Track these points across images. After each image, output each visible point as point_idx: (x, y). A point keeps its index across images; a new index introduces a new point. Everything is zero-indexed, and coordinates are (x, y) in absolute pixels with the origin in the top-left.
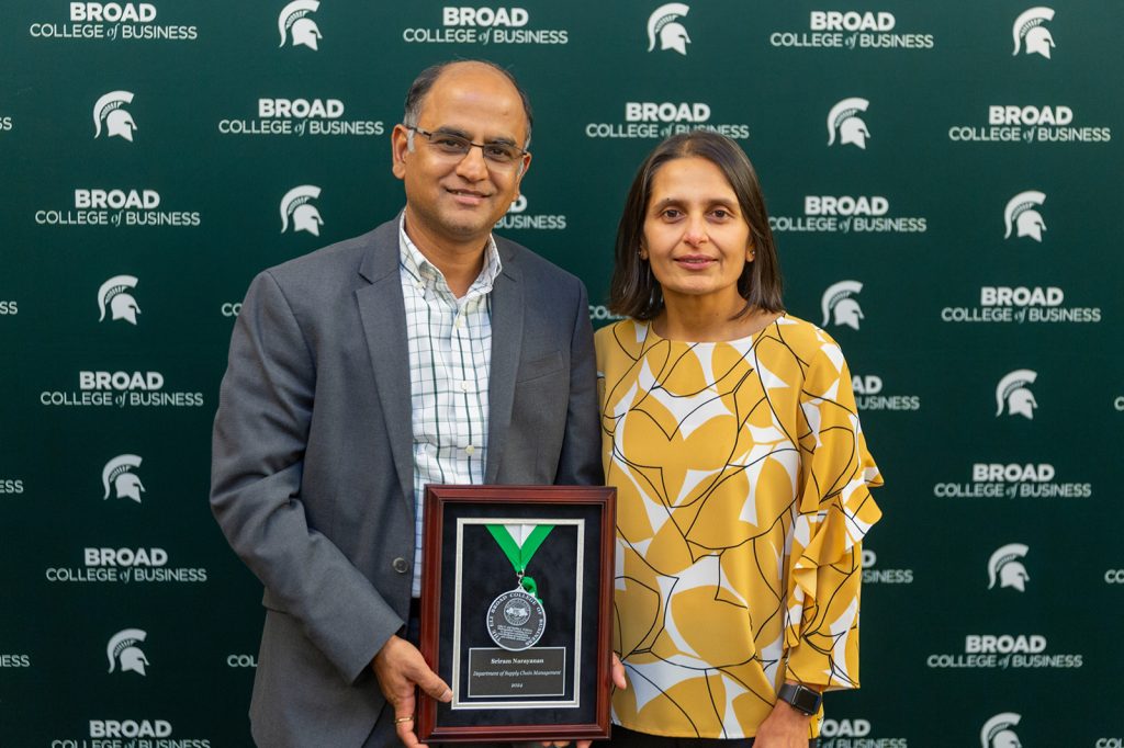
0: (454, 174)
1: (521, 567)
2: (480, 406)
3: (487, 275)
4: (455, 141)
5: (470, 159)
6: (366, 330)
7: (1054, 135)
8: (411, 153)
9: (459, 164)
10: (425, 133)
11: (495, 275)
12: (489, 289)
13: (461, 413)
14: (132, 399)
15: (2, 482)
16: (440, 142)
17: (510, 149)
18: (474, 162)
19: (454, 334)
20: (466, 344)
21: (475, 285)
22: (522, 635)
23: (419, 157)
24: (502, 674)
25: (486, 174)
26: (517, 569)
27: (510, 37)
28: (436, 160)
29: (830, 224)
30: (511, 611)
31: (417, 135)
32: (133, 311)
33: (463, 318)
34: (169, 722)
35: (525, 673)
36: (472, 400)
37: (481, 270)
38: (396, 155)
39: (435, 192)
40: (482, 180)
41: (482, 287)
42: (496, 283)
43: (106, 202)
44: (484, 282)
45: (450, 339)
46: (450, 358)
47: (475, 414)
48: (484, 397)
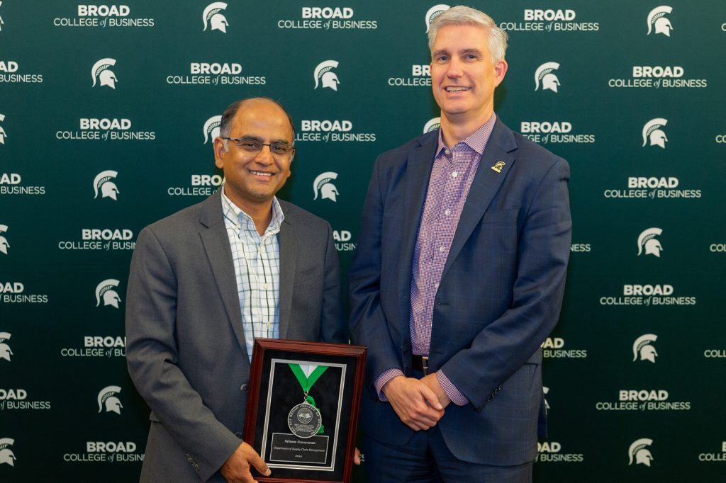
0: (254, 162)
1: (306, 389)
2: (274, 299)
3: (276, 221)
4: (253, 143)
5: (263, 153)
6: (209, 255)
8: (227, 153)
9: (257, 156)
10: (236, 140)
11: (281, 221)
12: (277, 231)
13: (264, 303)
16: (244, 145)
17: (285, 146)
18: (266, 155)
19: (259, 257)
20: (266, 263)
21: (269, 228)
22: (309, 429)
23: (232, 153)
24: (290, 449)
25: (273, 161)
26: (304, 390)
28: (242, 155)
30: (301, 415)
31: (230, 142)
33: (263, 248)
35: (304, 450)
36: (270, 295)
37: (271, 219)
38: (217, 155)
39: (243, 173)
40: (271, 164)
41: (273, 230)
42: (282, 227)
44: (274, 226)
45: (257, 259)
46: (257, 271)
47: (272, 303)
48: (277, 294)
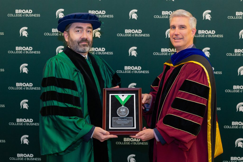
7: (211, 36)
14: (26, 88)
15: (1, 105)
27: (102, 16)
29: (166, 54)
32: (27, 71)
34: (33, 155)
43: (22, 49)
